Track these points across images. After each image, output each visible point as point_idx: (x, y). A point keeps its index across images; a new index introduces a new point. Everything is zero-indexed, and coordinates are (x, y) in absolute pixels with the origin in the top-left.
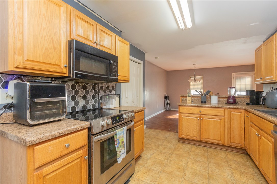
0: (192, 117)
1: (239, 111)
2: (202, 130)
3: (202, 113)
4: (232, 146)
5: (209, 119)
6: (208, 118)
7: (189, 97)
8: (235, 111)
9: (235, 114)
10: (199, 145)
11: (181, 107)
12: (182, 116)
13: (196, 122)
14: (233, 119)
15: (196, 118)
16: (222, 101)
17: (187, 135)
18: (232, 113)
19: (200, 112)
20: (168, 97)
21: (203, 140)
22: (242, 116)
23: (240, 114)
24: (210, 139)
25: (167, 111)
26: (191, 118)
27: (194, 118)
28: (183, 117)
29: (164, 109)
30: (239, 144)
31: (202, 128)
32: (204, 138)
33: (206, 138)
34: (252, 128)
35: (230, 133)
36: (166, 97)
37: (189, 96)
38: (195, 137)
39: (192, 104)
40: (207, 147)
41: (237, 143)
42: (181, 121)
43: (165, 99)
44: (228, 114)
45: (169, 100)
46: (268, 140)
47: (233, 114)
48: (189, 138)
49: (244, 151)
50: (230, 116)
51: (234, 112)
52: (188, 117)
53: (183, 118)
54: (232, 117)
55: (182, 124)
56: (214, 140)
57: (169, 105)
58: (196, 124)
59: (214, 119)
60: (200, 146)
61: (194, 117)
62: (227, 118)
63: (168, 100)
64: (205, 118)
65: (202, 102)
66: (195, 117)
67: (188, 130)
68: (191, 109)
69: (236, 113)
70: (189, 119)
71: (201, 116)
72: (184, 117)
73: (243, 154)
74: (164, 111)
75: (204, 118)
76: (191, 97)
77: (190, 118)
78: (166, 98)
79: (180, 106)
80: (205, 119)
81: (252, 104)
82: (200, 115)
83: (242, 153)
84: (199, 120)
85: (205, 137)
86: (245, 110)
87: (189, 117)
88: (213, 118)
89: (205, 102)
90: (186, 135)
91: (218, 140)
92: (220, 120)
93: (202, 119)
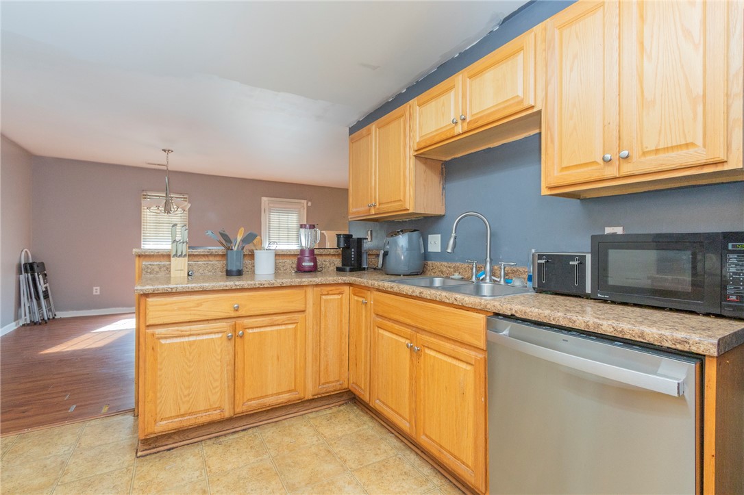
0: (203, 334)
1: (338, 292)
2: (239, 375)
3: (241, 312)
4: (323, 395)
5: (262, 330)
6: (260, 327)
7: (180, 256)
8: (330, 292)
9: (331, 299)
10: (225, 435)
11: (150, 300)
12: (159, 338)
13: (219, 351)
14: (326, 316)
15: (220, 335)
16: (283, 266)
17: (183, 415)
18: (324, 297)
19: (236, 310)
20: (42, 266)
21: (244, 408)
22: (344, 301)
23: (341, 299)
24: (266, 396)
25: (33, 323)
26: (202, 341)
27: (213, 336)
28: (163, 341)
29: (17, 317)
30: (338, 381)
31: (239, 364)
32: (248, 400)
33: (254, 399)
34: (381, 331)
35: (317, 358)
36: (31, 265)
37: (179, 253)
38: (215, 409)
39: (189, 282)
40: (255, 430)
41: (333, 382)
42: (156, 360)
43: (22, 277)
44: (314, 304)
45: (44, 279)
46: (454, 358)
47: (326, 301)
48: (192, 422)
49: (345, 397)
50: (319, 308)
51: (328, 294)
52: (186, 339)
53: (162, 345)
54: (322, 309)
55: (159, 373)
56: (278, 394)
57: (46, 296)
58: (219, 358)
59: (278, 325)
60: (231, 437)
61: (211, 333)
62: (311, 314)
63: (40, 280)
64: (252, 328)
65: (229, 273)
66: (215, 333)
67: (186, 393)
68: (199, 305)
69: (332, 297)
70: (191, 344)
71: (239, 321)
72: (168, 341)
73: (343, 404)
74: (17, 331)
75: (247, 330)
76: (185, 255)
77: (195, 341)
78: (31, 268)
79: (146, 295)
80: (250, 331)
81: (351, 270)
82: (234, 320)
83: (339, 406)
84: (230, 339)
85: (252, 397)
86: (350, 284)
87: (192, 339)
88: (277, 323)
89: (239, 273)
90: (177, 416)
91: (289, 391)
92: (293, 326)
93: (243, 333)
